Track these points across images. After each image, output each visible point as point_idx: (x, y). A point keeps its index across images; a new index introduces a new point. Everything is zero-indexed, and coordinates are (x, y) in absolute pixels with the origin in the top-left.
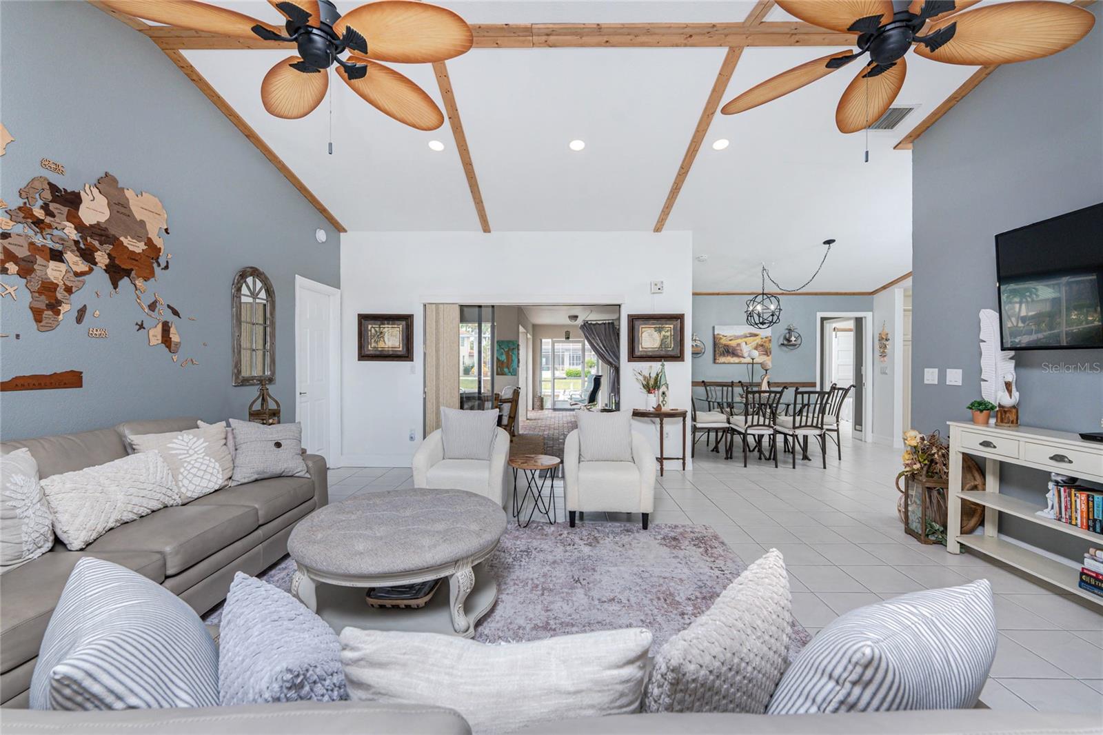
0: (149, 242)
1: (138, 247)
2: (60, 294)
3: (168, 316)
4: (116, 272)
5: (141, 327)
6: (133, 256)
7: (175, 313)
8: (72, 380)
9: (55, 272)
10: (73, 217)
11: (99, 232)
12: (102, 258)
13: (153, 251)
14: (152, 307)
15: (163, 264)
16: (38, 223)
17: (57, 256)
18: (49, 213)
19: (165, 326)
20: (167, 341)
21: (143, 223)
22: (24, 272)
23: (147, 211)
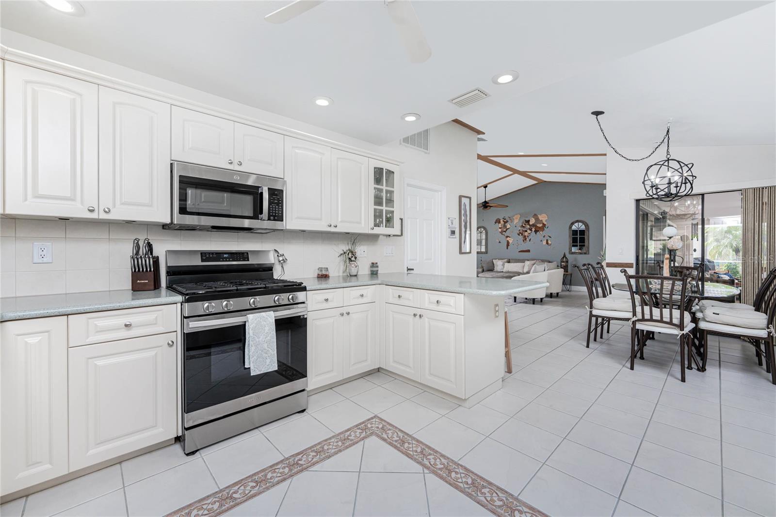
0: (543, 224)
1: (540, 225)
2: (527, 237)
3: (548, 238)
4: (536, 232)
5: (541, 241)
6: (539, 228)
7: (550, 237)
8: (529, 251)
9: (526, 234)
10: (529, 224)
11: (533, 225)
12: (533, 230)
13: (544, 225)
14: (544, 237)
15: (547, 227)
16: (524, 227)
17: (526, 231)
18: (525, 225)
19: (547, 241)
20: (547, 243)
21: (542, 220)
22: (522, 235)
23: (543, 218)
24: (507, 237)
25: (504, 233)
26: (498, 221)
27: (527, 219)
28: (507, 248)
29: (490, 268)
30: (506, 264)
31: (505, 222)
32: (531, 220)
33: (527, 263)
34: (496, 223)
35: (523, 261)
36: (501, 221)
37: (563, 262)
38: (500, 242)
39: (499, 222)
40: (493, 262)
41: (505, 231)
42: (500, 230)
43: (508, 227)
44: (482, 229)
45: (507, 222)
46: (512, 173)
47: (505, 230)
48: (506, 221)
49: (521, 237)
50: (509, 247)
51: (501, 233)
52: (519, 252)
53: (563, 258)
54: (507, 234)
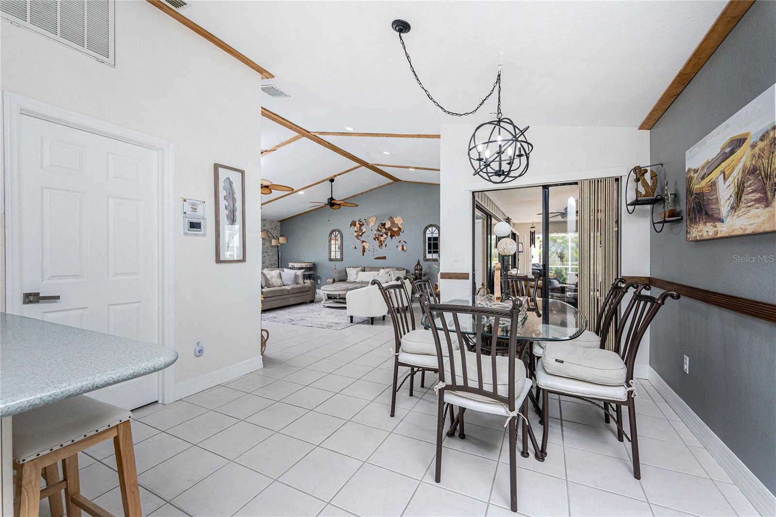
0: (399, 228)
1: (396, 229)
2: (382, 242)
3: (404, 243)
4: (392, 236)
5: (397, 246)
6: (395, 232)
7: (405, 242)
8: (384, 258)
9: (382, 239)
10: (385, 228)
11: (389, 229)
12: (389, 234)
13: (400, 229)
14: (400, 242)
15: (402, 231)
16: (380, 231)
17: (382, 236)
18: (381, 228)
19: (403, 246)
20: (403, 249)
21: (397, 224)
22: (378, 240)
23: (398, 221)
24: (363, 242)
25: (360, 237)
26: (353, 224)
27: (383, 222)
28: (363, 255)
29: (343, 278)
30: (360, 273)
31: (361, 225)
32: (386, 223)
33: (382, 271)
34: (351, 225)
35: (377, 269)
36: (357, 223)
37: (417, 270)
38: (355, 248)
39: (355, 225)
40: (346, 270)
41: (361, 236)
42: (356, 234)
43: (363, 231)
44: (337, 233)
45: (363, 224)
46: (359, 165)
47: (360, 234)
48: (361, 223)
49: (377, 242)
50: (365, 253)
51: (357, 237)
52: (375, 259)
53: (418, 265)
54: (362, 239)
